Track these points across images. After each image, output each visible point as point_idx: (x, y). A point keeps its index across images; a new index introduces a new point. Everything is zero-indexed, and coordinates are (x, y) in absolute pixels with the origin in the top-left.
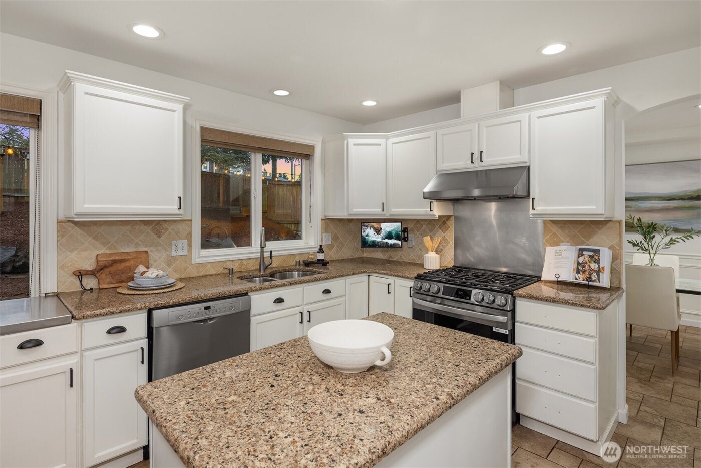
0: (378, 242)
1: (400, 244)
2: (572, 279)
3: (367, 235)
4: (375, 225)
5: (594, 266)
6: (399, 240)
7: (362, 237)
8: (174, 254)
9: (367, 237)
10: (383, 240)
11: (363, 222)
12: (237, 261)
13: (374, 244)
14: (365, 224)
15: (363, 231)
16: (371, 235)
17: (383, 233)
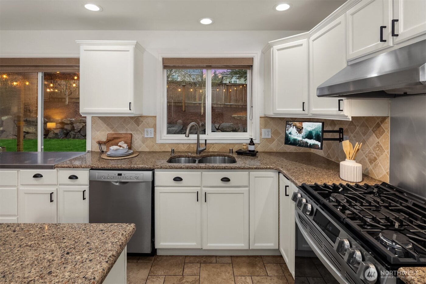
0: (299, 141)
1: (320, 146)
4: (298, 124)
6: (319, 142)
7: (286, 134)
8: (146, 136)
9: (290, 135)
10: (304, 140)
11: (288, 121)
12: (185, 145)
13: (295, 143)
14: (289, 122)
15: (287, 128)
17: (304, 133)
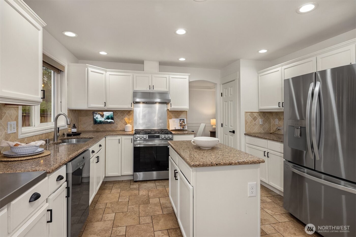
0: (103, 121)
1: (113, 122)
2: (179, 129)
3: (97, 118)
4: (101, 113)
5: (184, 124)
6: (113, 120)
7: (94, 118)
8: (9, 132)
9: (97, 119)
10: (105, 120)
13: (101, 122)
14: (95, 112)
15: (94, 116)
16: (99, 118)
17: (105, 117)
